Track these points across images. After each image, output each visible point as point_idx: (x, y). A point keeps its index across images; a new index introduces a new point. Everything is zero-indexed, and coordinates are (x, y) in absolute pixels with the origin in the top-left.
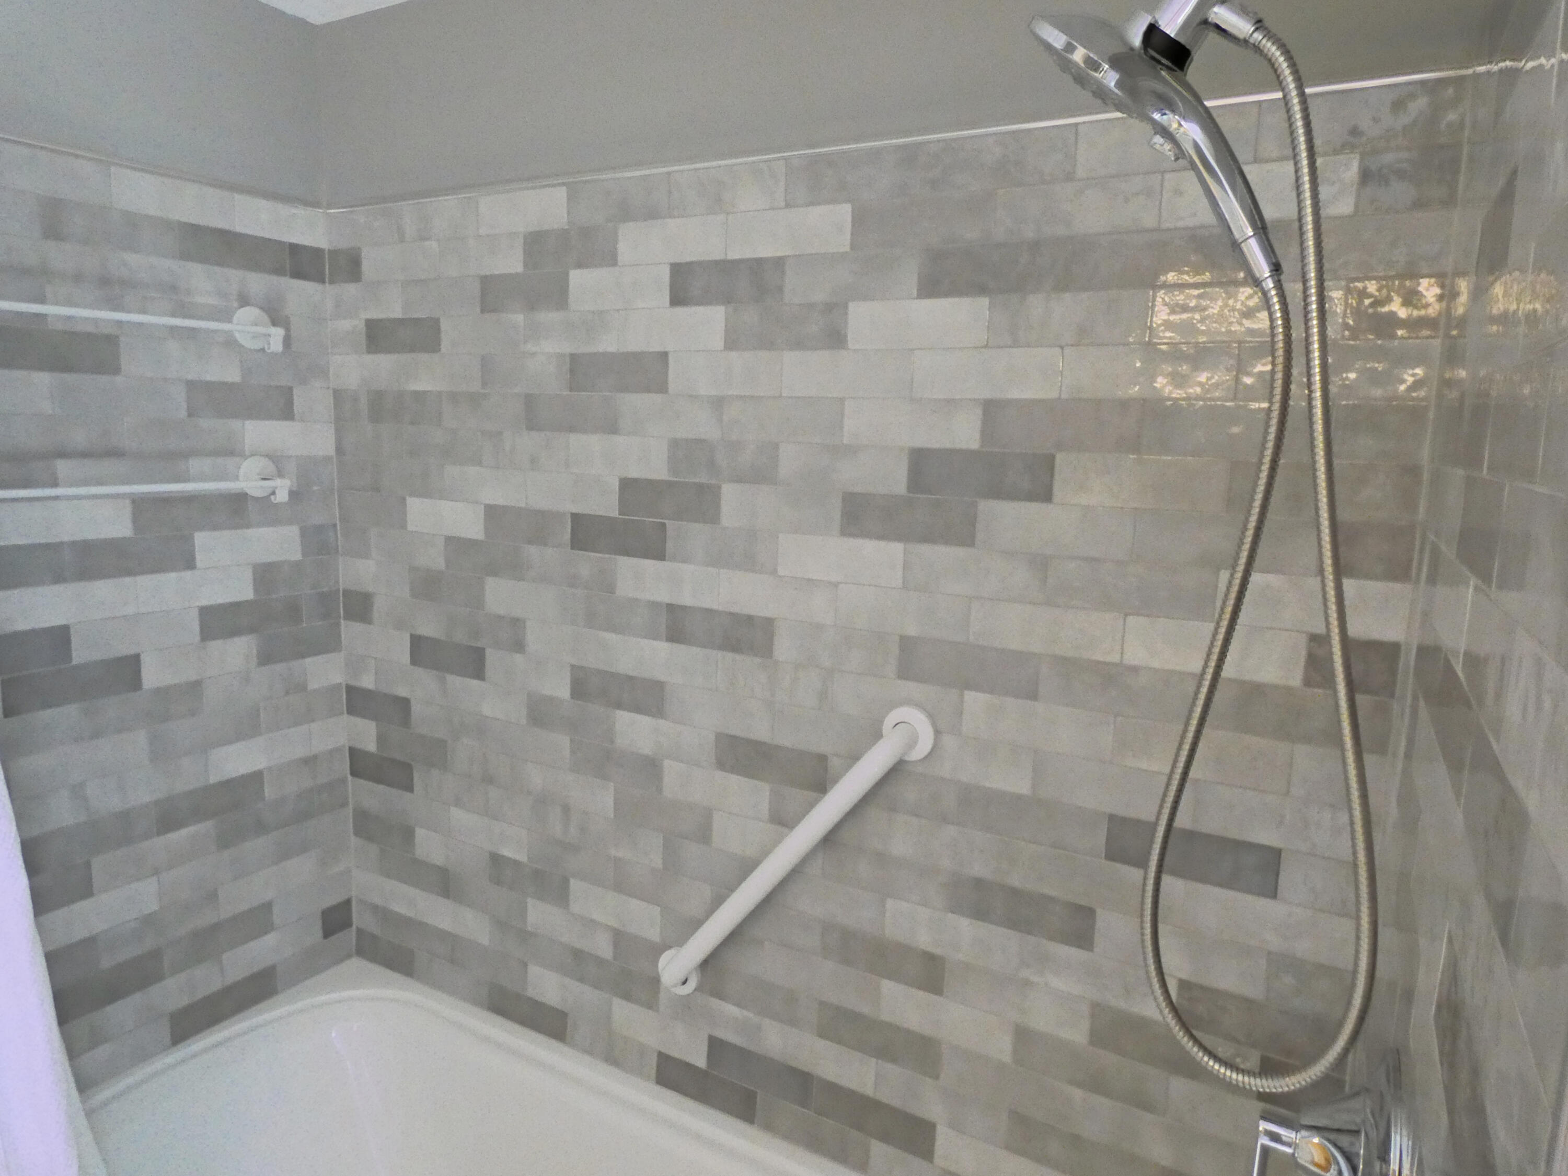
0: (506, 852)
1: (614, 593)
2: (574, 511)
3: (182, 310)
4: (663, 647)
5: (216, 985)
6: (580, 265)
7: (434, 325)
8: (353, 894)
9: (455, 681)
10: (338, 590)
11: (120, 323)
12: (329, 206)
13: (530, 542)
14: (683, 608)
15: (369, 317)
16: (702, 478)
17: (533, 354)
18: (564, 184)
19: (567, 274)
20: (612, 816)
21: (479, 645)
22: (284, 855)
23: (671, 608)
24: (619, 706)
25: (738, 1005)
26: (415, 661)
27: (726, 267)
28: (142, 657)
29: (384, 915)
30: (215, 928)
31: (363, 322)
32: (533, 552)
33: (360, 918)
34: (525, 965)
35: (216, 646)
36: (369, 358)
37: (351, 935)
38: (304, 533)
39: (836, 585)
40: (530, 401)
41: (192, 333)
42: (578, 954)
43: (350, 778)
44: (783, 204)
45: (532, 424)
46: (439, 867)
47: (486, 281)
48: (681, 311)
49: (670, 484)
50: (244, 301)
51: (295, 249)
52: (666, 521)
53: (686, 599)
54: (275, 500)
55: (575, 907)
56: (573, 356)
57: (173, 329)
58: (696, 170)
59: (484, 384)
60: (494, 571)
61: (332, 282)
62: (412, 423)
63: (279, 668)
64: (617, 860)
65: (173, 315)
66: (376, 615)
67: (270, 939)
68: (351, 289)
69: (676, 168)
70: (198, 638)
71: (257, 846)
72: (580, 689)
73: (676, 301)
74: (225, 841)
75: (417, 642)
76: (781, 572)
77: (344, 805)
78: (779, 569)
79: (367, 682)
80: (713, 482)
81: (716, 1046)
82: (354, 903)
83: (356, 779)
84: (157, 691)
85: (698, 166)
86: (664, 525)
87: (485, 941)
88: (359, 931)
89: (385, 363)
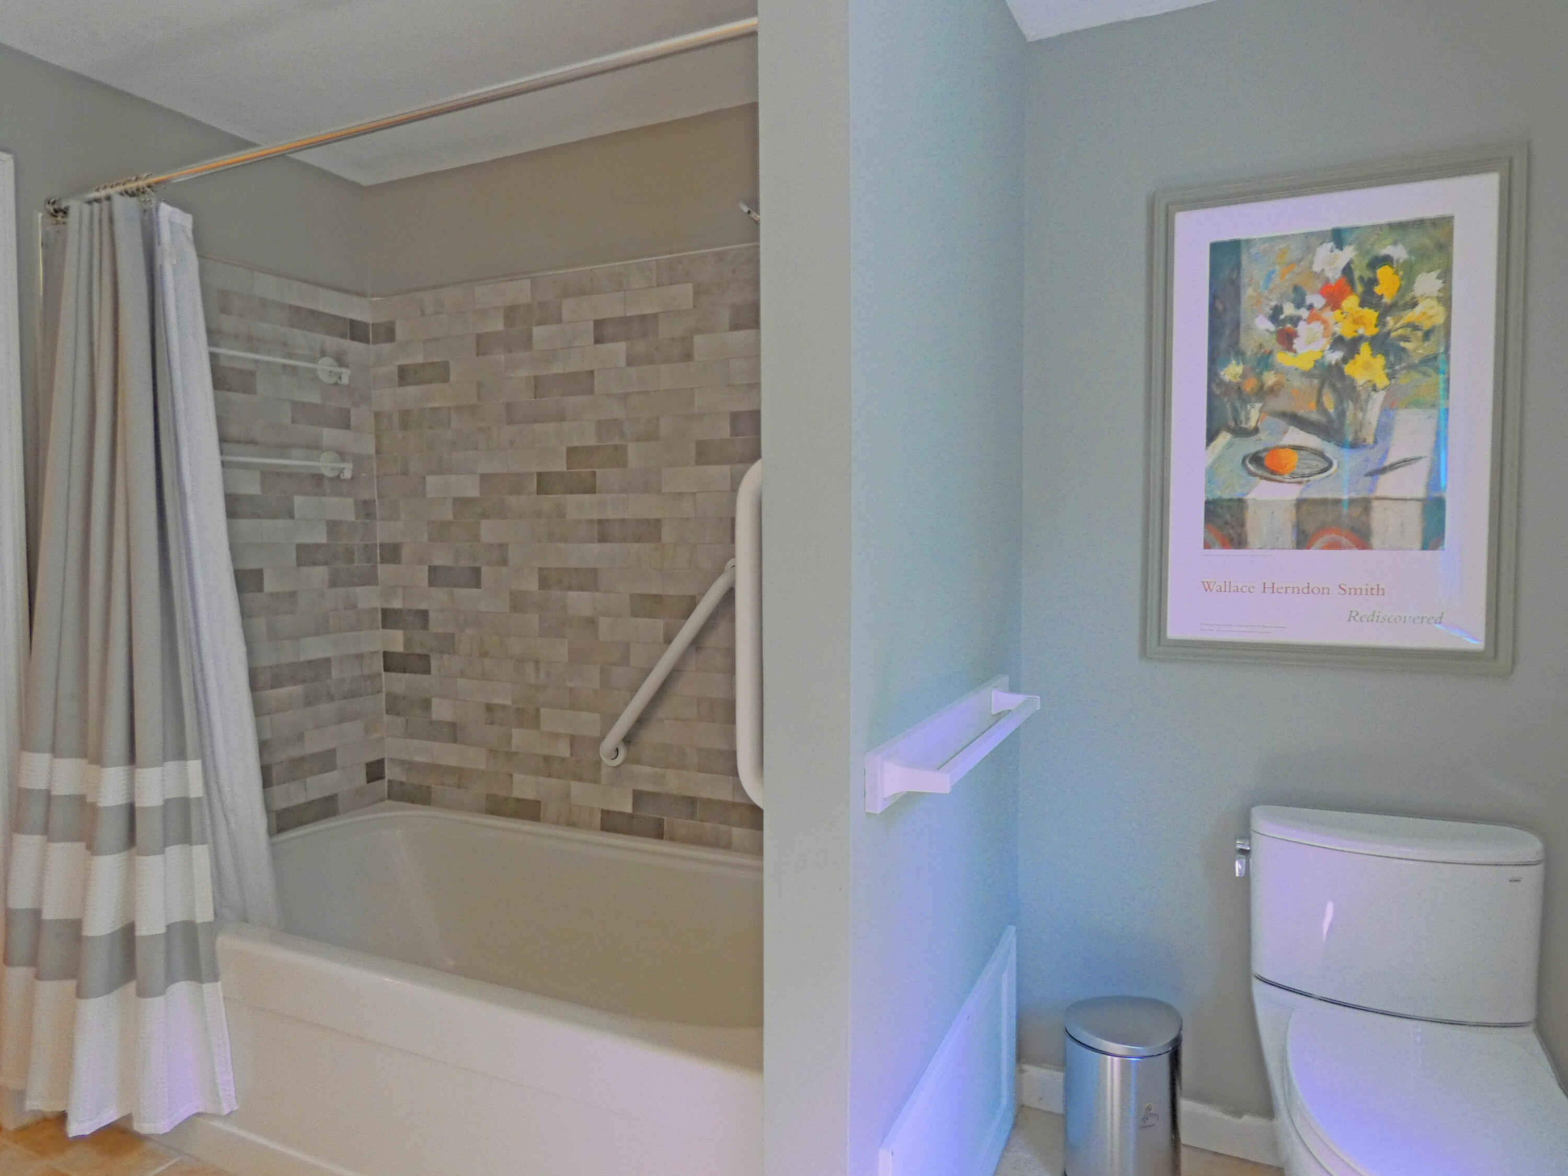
0: (496, 701)
1: (564, 518)
2: (539, 471)
3: (290, 356)
4: (597, 547)
5: (302, 799)
6: (540, 323)
7: (445, 365)
8: (386, 756)
9: (461, 592)
10: (376, 545)
11: (257, 362)
12: (372, 296)
13: (511, 494)
14: (608, 521)
15: (400, 363)
16: (617, 441)
17: (511, 378)
18: (528, 278)
19: (531, 329)
20: (567, 660)
21: (476, 565)
22: (343, 718)
23: (600, 522)
24: (570, 588)
25: (651, 765)
26: (431, 584)
27: (626, 320)
28: (264, 571)
29: (408, 766)
30: (302, 759)
31: (396, 368)
32: (512, 500)
33: (392, 772)
34: (511, 775)
35: (305, 570)
36: (400, 390)
37: (383, 785)
38: (356, 503)
39: (695, 494)
40: (509, 406)
41: (294, 368)
42: (547, 759)
43: (383, 673)
44: (655, 285)
45: (510, 421)
46: (449, 723)
47: (479, 337)
48: (599, 346)
49: (598, 448)
50: (323, 354)
51: (353, 323)
52: (596, 470)
53: (610, 515)
54: (343, 476)
55: (545, 727)
56: (536, 378)
57: (284, 366)
58: (606, 267)
59: (479, 398)
60: (485, 515)
61: (374, 343)
62: (430, 428)
63: (341, 590)
64: (571, 690)
65: (285, 358)
66: (404, 558)
67: (334, 775)
68: (387, 347)
69: (596, 267)
70: (295, 564)
71: (327, 709)
72: (544, 583)
73: (597, 341)
74: (310, 700)
75: (433, 570)
76: (664, 490)
77: (379, 692)
78: (662, 490)
79: (397, 604)
80: (623, 443)
81: (638, 797)
82: (386, 762)
83: (388, 673)
84: (271, 594)
85: (608, 265)
86: (595, 472)
87: (482, 766)
88: (390, 781)
89: (411, 391)
